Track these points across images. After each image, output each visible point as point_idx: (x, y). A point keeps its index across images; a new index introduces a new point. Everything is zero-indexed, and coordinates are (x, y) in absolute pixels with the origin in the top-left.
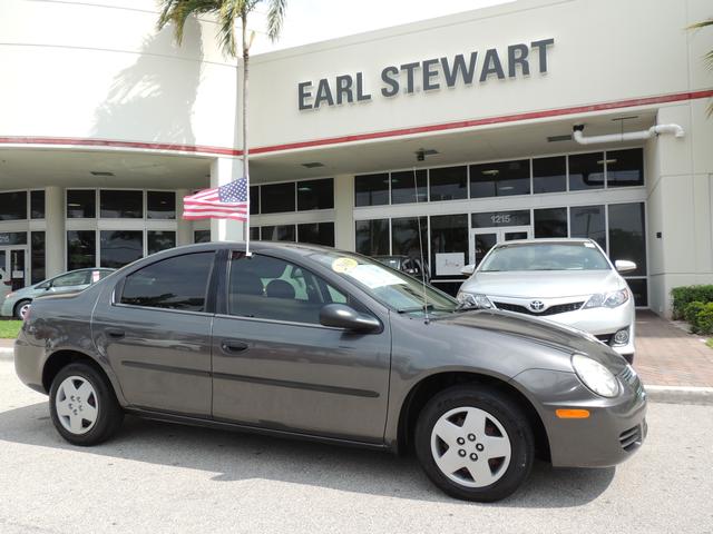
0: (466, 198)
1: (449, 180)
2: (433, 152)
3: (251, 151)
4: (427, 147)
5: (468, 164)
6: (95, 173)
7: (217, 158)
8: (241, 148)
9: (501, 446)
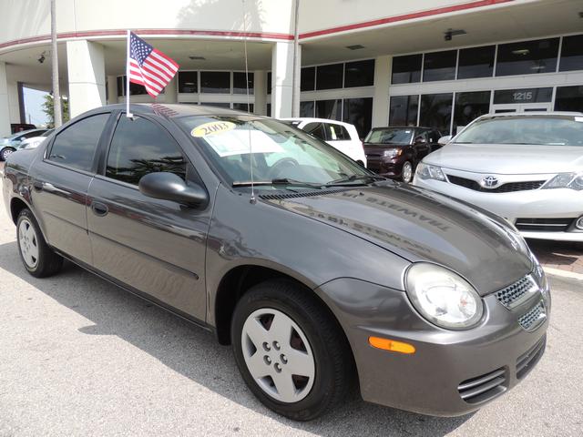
0: (492, 76)
1: (477, 60)
2: (462, 32)
3: (301, 37)
4: (456, 27)
5: (497, 44)
6: (192, 58)
7: (275, 43)
8: (293, 34)
9: (305, 364)
